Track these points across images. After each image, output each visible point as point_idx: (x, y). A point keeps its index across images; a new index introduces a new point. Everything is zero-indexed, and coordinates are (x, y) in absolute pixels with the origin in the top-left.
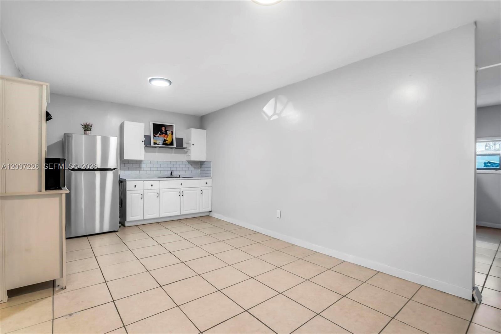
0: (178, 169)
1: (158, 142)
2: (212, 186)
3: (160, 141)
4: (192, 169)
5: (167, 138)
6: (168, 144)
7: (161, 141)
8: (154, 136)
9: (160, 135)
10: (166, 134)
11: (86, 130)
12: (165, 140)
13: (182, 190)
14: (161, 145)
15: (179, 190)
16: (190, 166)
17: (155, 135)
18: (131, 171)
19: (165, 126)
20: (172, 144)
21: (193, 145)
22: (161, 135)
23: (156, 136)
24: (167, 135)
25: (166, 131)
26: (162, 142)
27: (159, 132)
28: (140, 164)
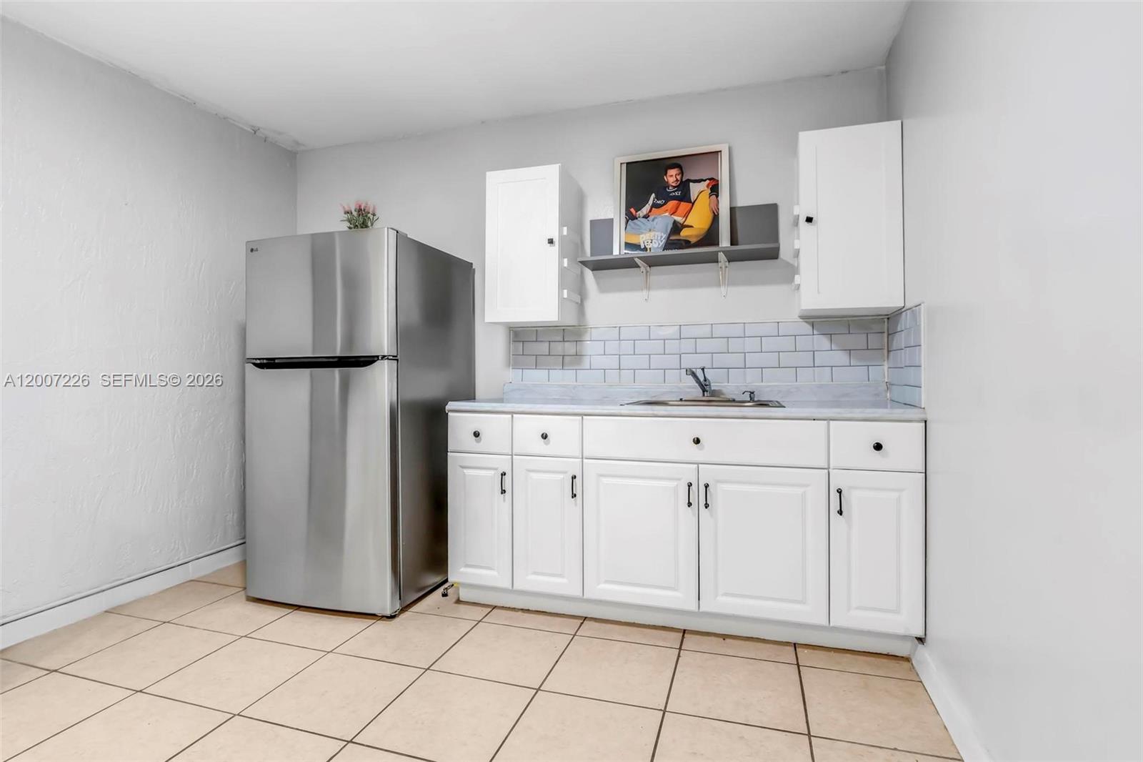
0: (752, 360)
1: (642, 239)
2: (926, 473)
3: (653, 236)
4: (841, 357)
5: (686, 216)
6: (693, 240)
7: (659, 234)
8: (631, 217)
9: (655, 206)
10: (685, 197)
11: (356, 227)
12: (677, 228)
13: (707, 474)
14: (658, 249)
15: (688, 473)
16: (824, 342)
17: (632, 210)
19: (680, 163)
20: (710, 237)
21: (809, 220)
22: (658, 206)
23: (638, 213)
24: (689, 201)
25: (684, 186)
26: (665, 236)
28: (576, 341)
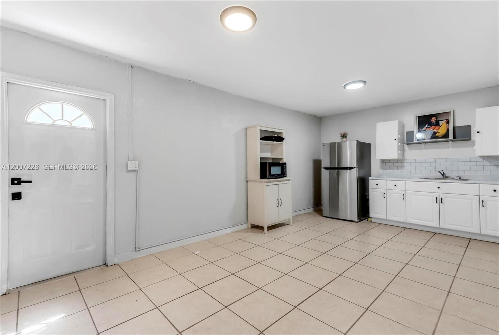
0: (461, 168)
5: (438, 130)
6: (440, 137)
7: (429, 135)
8: (419, 131)
11: (343, 138)
13: (442, 196)
14: (428, 139)
15: (437, 195)
16: (487, 163)
17: (420, 129)
18: (392, 170)
19: (436, 115)
21: (478, 132)
23: (422, 130)
25: (438, 122)
27: (427, 125)
28: (402, 163)
